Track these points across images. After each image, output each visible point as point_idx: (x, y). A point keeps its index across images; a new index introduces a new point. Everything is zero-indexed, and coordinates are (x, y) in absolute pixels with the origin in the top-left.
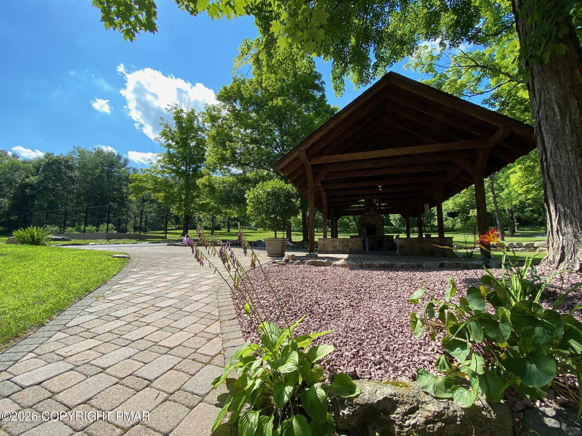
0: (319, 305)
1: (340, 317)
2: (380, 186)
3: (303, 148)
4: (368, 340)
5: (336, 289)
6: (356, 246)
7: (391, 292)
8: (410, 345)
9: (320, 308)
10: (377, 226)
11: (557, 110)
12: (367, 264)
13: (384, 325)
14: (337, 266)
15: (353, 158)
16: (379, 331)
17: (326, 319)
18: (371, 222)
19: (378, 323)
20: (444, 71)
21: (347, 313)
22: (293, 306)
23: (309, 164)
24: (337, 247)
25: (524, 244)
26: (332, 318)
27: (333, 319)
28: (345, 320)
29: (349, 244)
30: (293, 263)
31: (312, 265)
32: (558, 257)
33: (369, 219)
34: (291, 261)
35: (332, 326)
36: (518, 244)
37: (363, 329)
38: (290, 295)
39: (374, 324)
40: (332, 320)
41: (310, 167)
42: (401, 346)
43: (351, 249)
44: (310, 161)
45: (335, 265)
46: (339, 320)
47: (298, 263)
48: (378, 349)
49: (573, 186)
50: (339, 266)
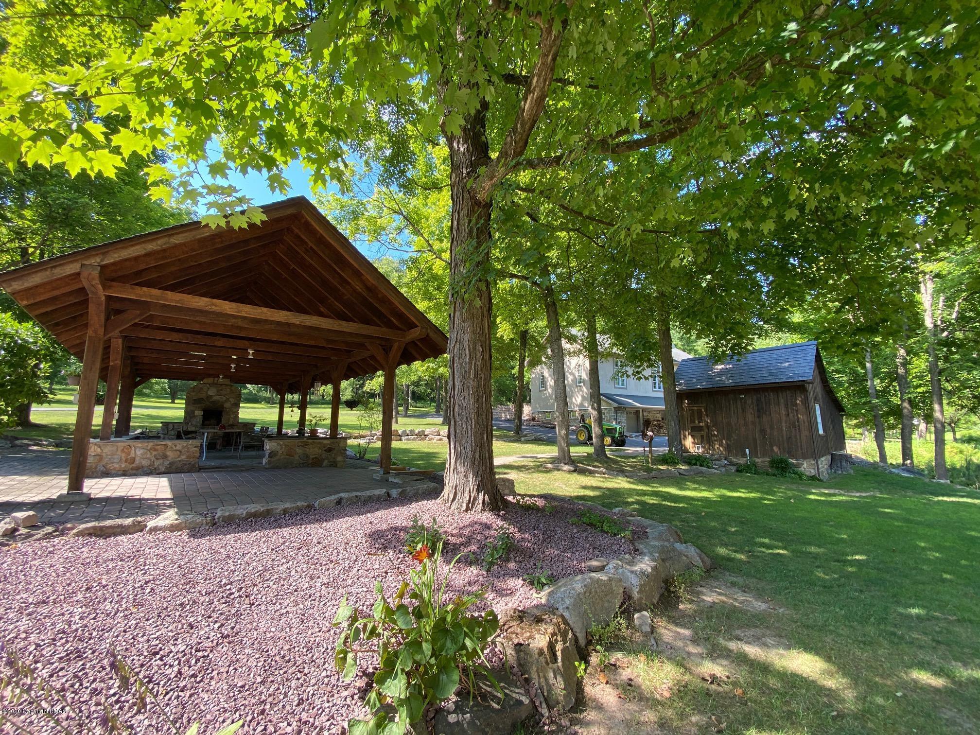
0: (161, 659)
1: (213, 670)
2: (251, 352)
3: (95, 261)
4: (270, 699)
5: (182, 605)
6: (183, 457)
7: (282, 582)
8: (326, 680)
9: (165, 665)
10: (227, 405)
11: (467, 352)
12: (224, 517)
13: (287, 658)
14: (160, 529)
15: (214, 307)
16: (281, 672)
17: (189, 686)
18: (215, 398)
19: (277, 658)
20: (365, 200)
21: (221, 657)
22: (103, 681)
23: (102, 294)
24: (137, 459)
25: (416, 432)
26: (198, 679)
27: (202, 681)
28: (225, 675)
29: (168, 453)
30: (29, 536)
31: (90, 535)
32: (452, 496)
33: (212, 392)
34: (23, 531)
35: (205, 696)
36: (411, 431)
37: (259, 680)
38: (80, 655)
39: (273, 663)
40: (199, 683)
41: (103, 298)
42: (316, 687)
43: (171, 464)
44: (104, 288)
45: (155, 529)
46: (212, 678)
47: (48, 536)
48: (288, 707)
49: (469, 428)
50: (163, 529)
